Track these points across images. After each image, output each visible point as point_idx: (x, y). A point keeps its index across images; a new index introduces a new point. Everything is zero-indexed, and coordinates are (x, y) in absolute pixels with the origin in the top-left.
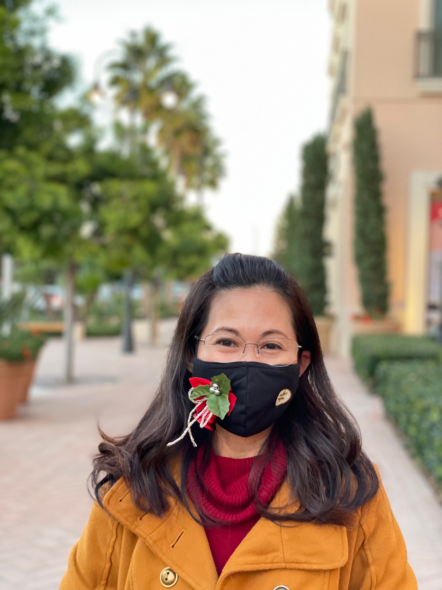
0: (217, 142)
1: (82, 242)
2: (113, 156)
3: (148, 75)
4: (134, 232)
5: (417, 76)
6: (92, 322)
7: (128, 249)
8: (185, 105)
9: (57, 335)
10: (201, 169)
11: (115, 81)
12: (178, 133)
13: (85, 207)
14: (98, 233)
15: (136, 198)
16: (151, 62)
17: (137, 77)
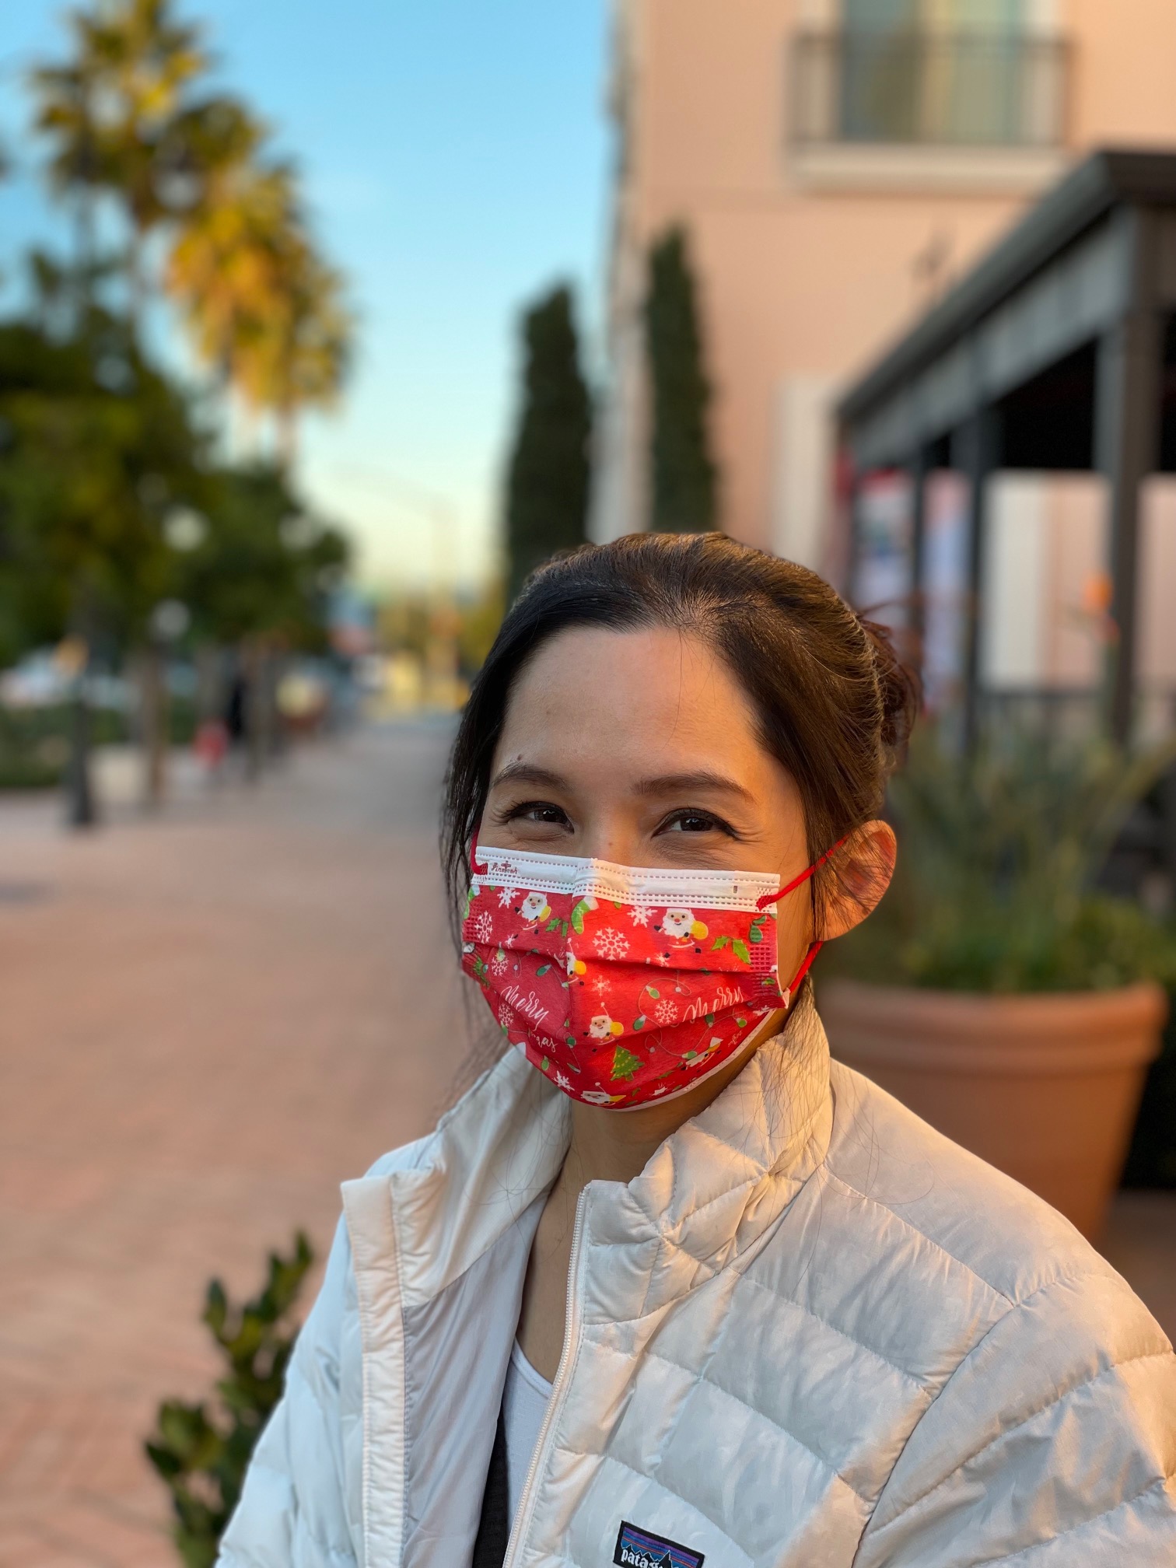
0: (331, 281)
4: (82, 528)
5: (798, 140)
10: (291, 347)
11: (50, 119)
15: (87, 444)
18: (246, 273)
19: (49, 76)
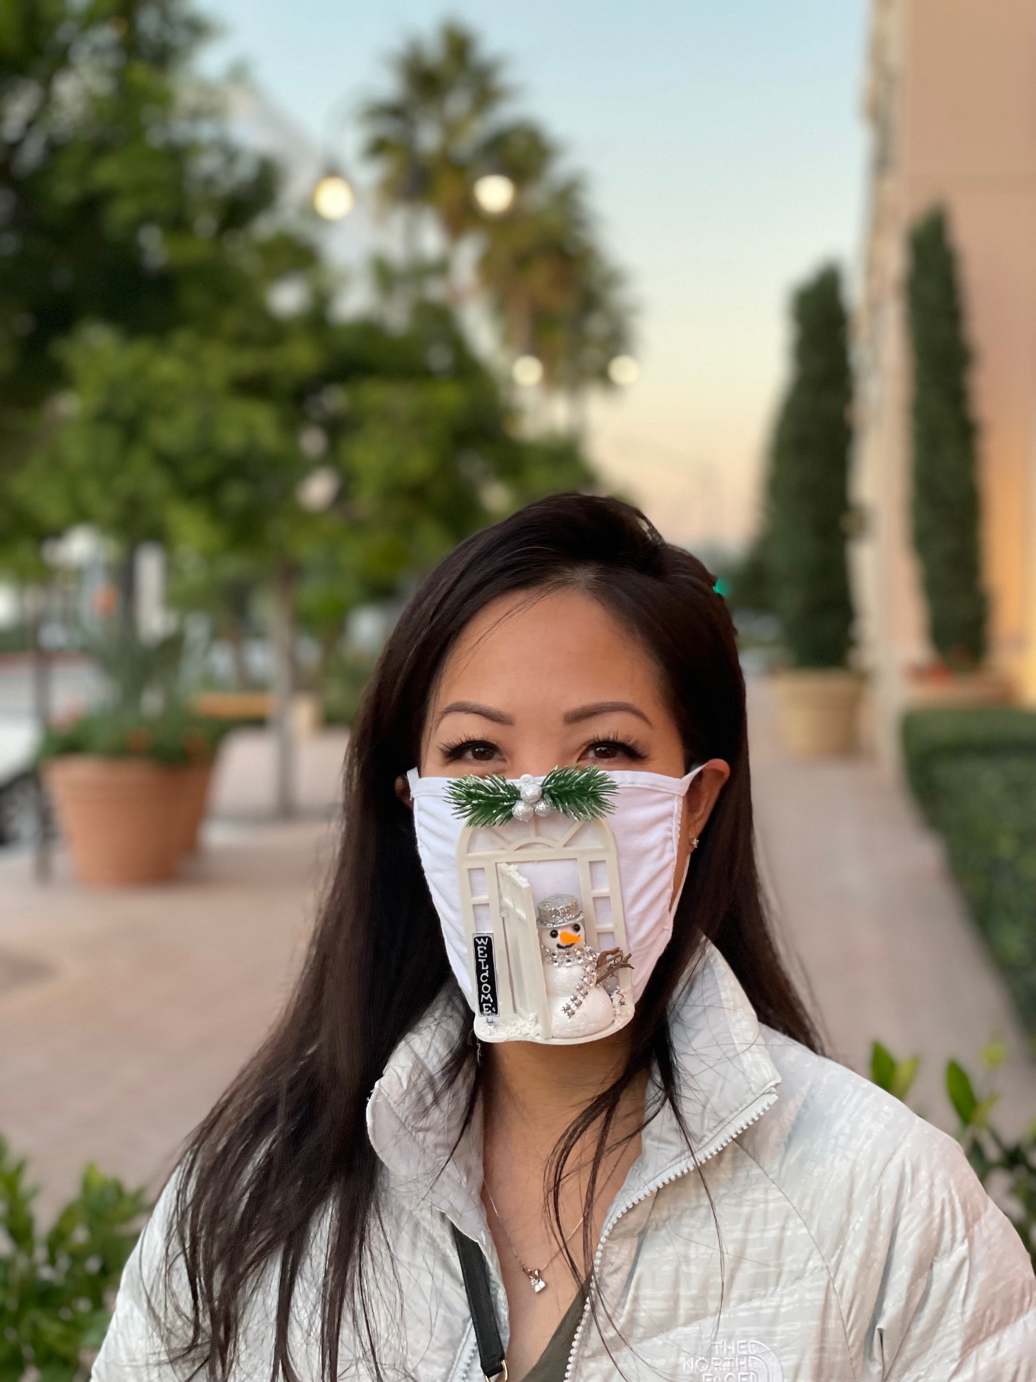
0: (613, 279)
1: (305, 518)
2: (369, 330)
3: (451, 130)
4: (418, 493)
6: (336, 693)
7: (407, 529)
8: (538, 196)
9: (257, 723)
10: (579, 340)
11: (378, 148)
12: (522, 261)
13: (312, 442)
14: (343, 496)
15: (420, 420)
16: (457, 103)
17: (429, 138)
19: (375, 111)
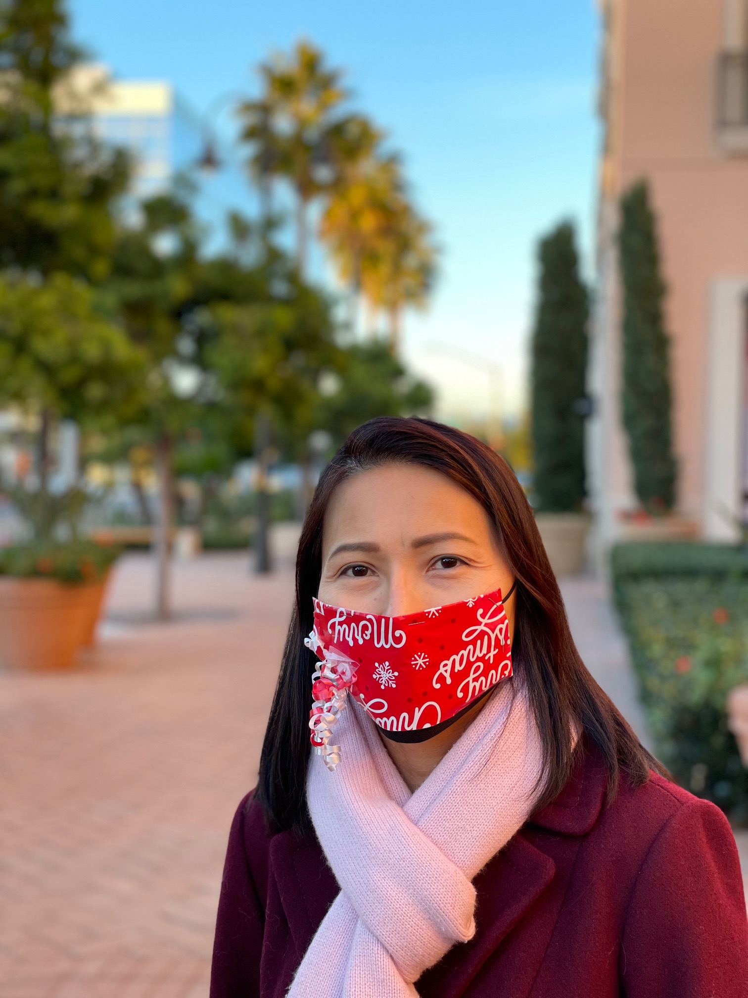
2: (226, 266)
3: (303, 120)
5: (722, 124)
6: (212, 526)
7: (251, 411)
9: (141, 547)
10: (397, 270)
11: (250, 134)
12: (354, 215)
13: (186, 345)
15: (261, 332)
17: (284, 123)
18: (369, 222)
19: (249, 107)
